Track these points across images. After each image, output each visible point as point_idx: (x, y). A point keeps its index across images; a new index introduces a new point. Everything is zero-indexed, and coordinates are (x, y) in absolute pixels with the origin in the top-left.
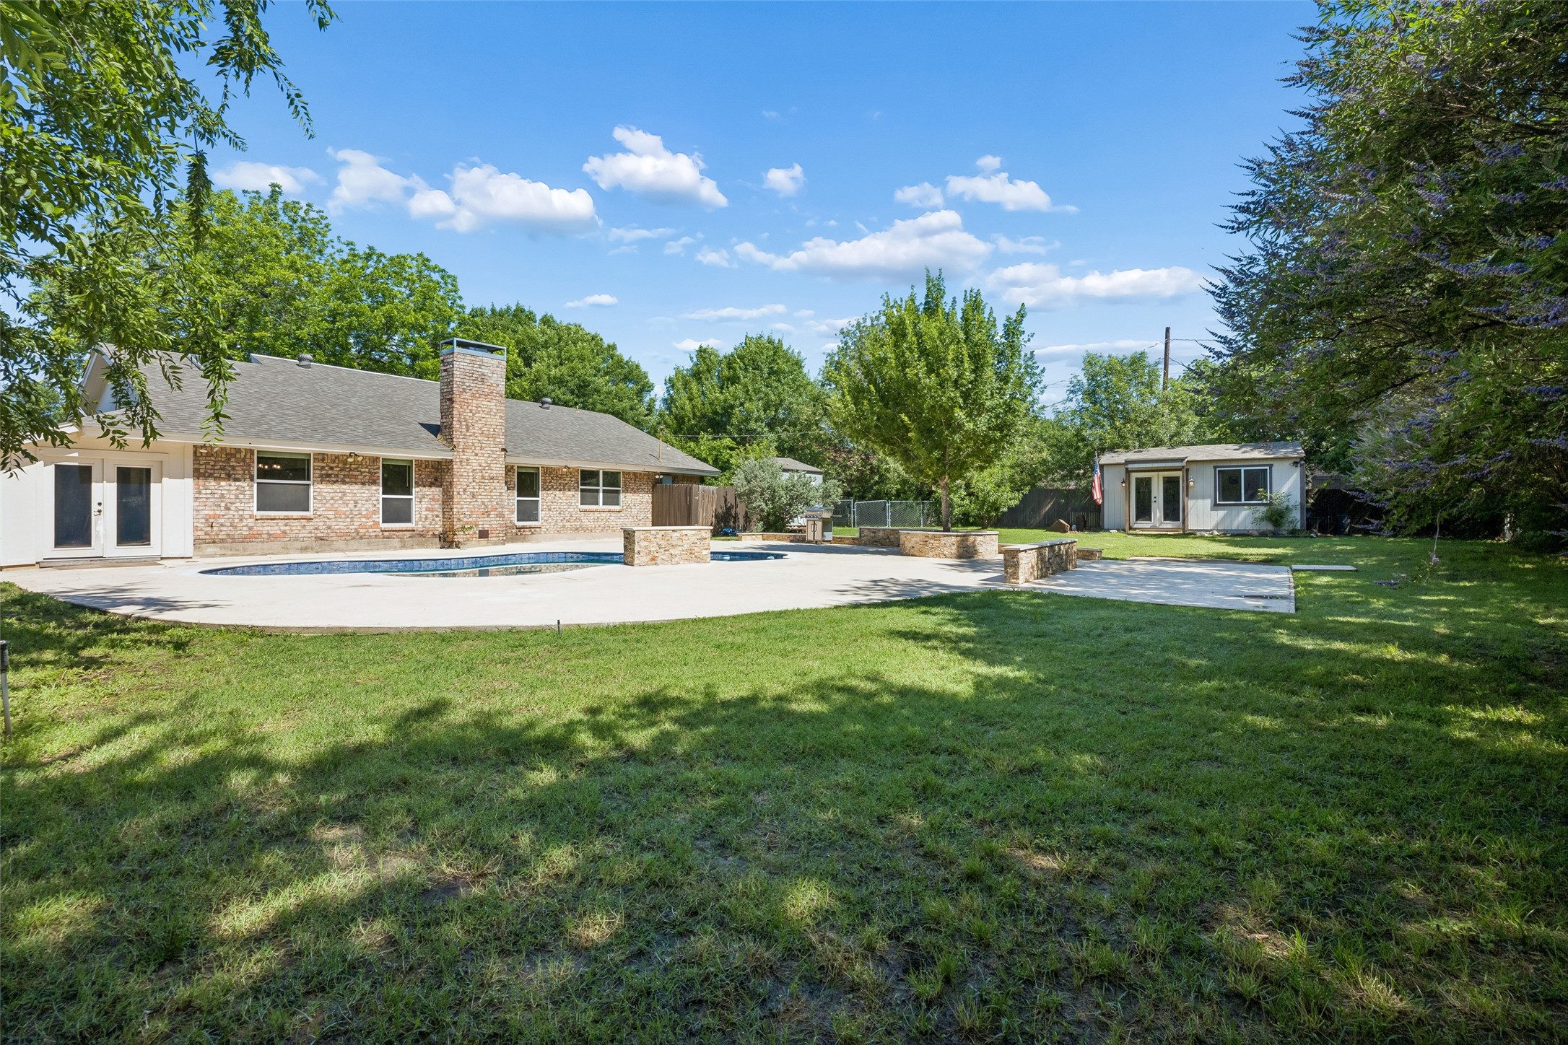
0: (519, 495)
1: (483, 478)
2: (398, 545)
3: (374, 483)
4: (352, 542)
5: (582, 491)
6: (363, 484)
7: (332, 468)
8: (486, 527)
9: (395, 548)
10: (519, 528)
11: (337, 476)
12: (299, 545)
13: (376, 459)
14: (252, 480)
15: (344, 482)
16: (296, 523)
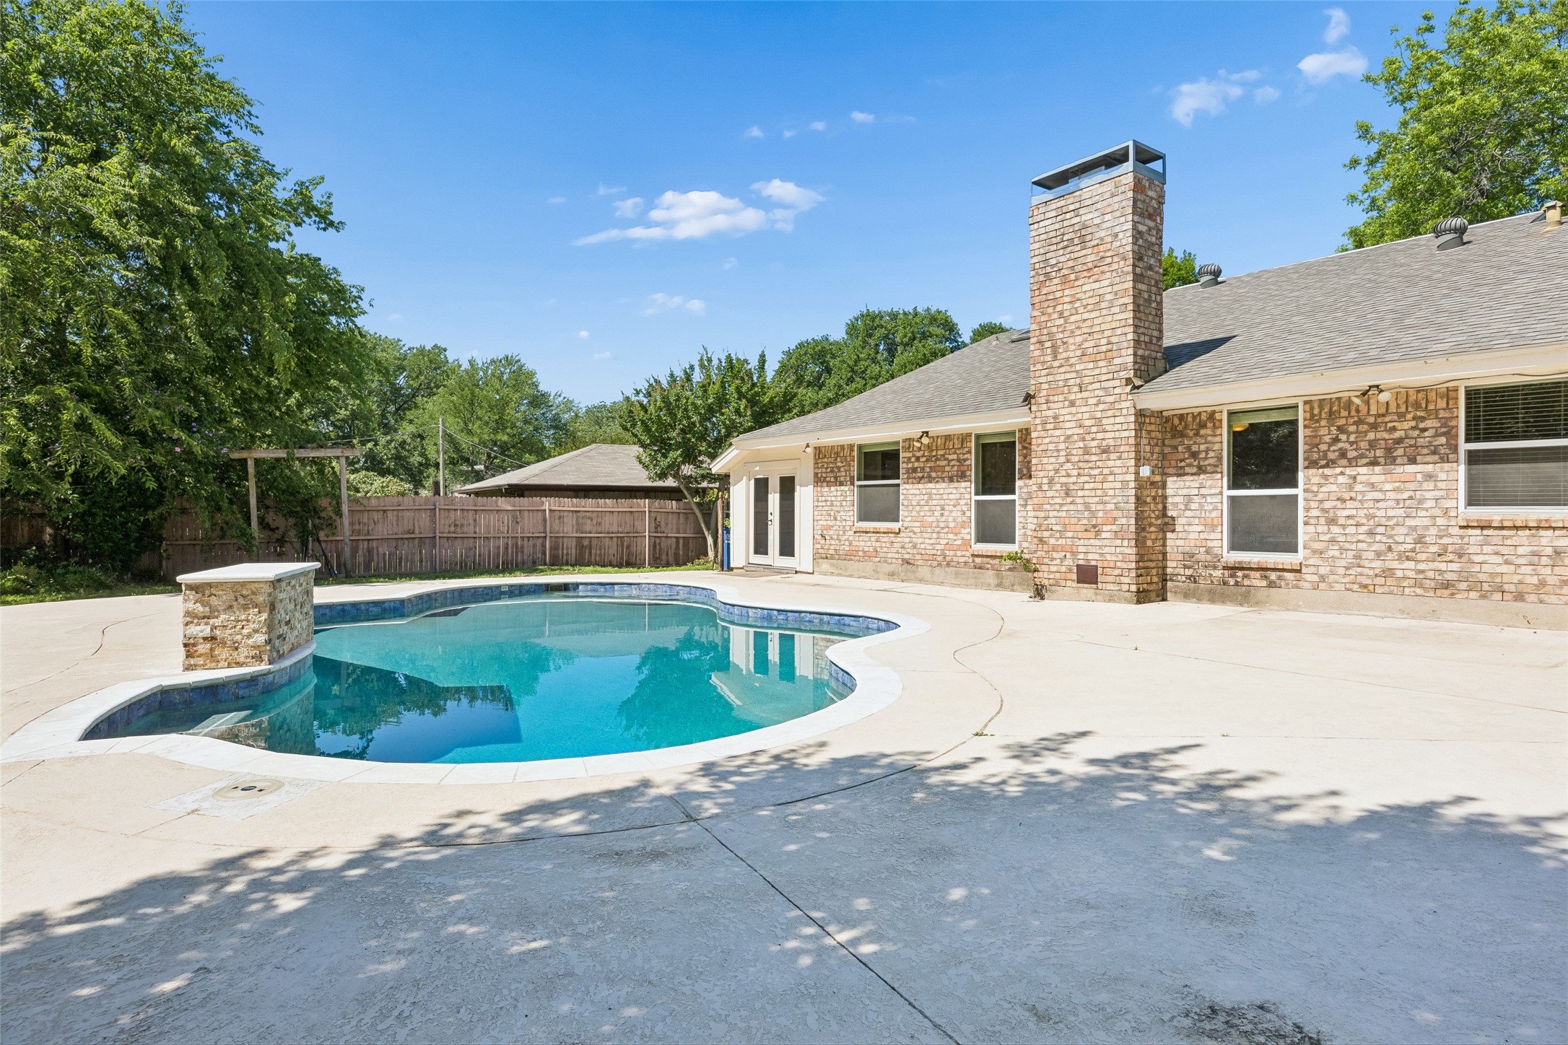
0: (1235, 484)
1: (1086, 451)
2: (993, 581)
3: (962, 476)
4: (938, 571)
5: (1473, 458)
6: (951, 480)
7: (918, 459)
8: (1093, 558)
9: (988, 587)
10: (1233, 569)
11: (923, 469)
12: (886, 568)
13: (964, 438)
14: (852, 484)
15: (930, 479)
16: (885, 538)
